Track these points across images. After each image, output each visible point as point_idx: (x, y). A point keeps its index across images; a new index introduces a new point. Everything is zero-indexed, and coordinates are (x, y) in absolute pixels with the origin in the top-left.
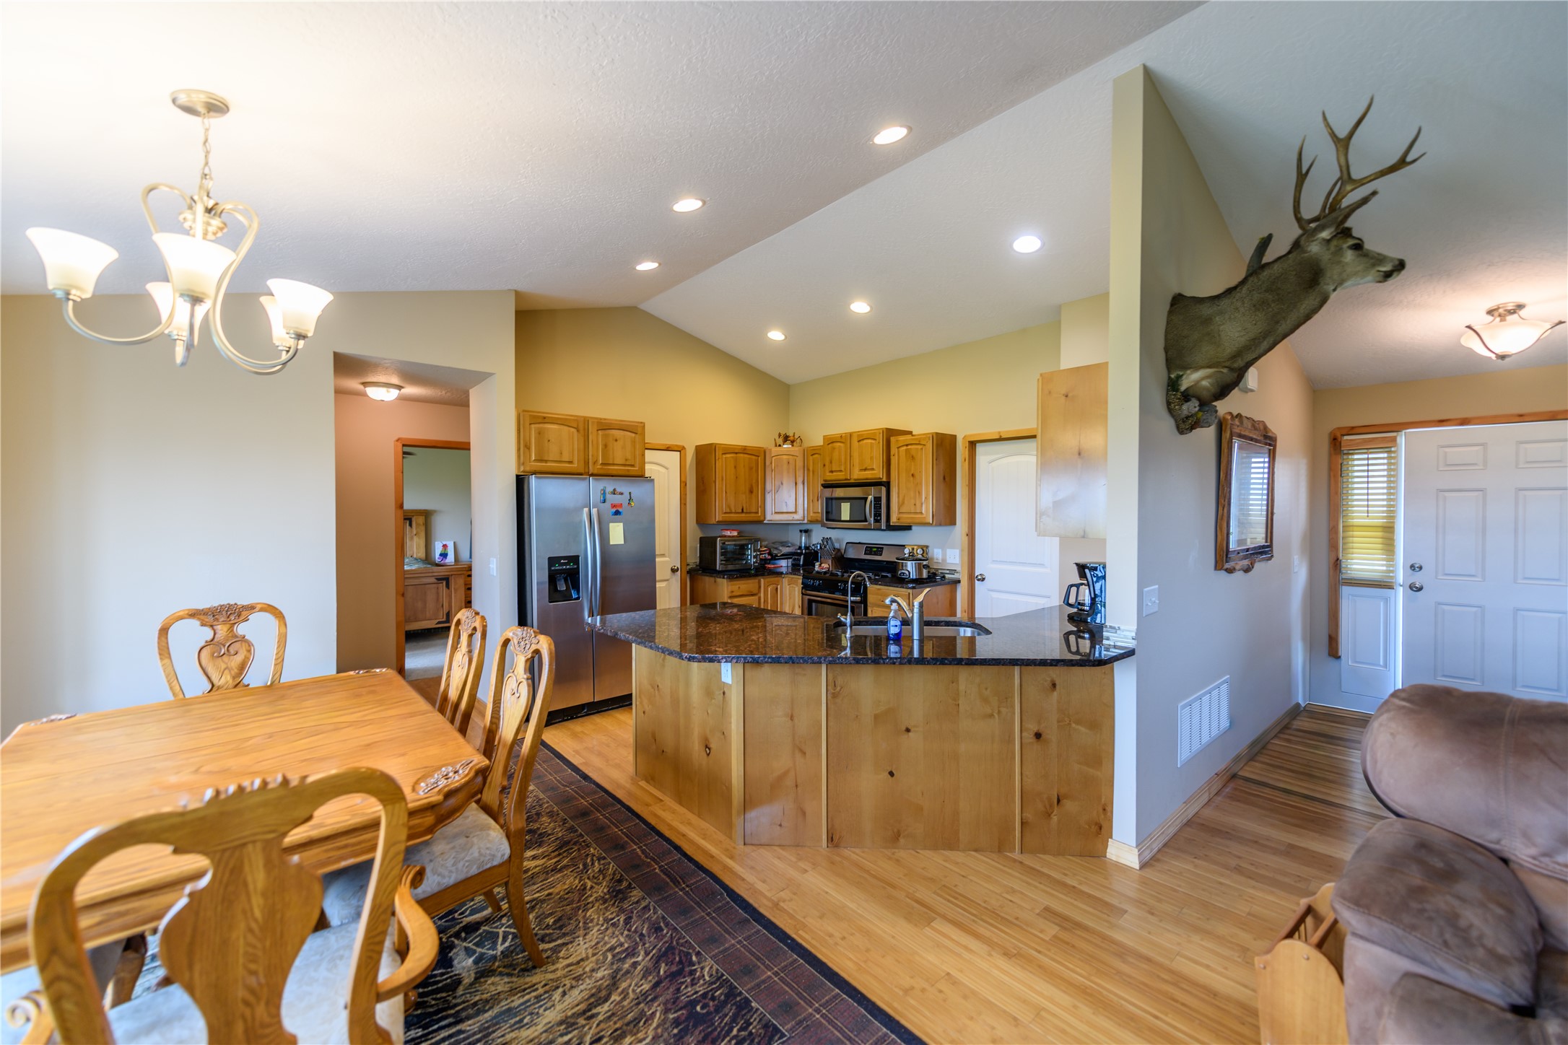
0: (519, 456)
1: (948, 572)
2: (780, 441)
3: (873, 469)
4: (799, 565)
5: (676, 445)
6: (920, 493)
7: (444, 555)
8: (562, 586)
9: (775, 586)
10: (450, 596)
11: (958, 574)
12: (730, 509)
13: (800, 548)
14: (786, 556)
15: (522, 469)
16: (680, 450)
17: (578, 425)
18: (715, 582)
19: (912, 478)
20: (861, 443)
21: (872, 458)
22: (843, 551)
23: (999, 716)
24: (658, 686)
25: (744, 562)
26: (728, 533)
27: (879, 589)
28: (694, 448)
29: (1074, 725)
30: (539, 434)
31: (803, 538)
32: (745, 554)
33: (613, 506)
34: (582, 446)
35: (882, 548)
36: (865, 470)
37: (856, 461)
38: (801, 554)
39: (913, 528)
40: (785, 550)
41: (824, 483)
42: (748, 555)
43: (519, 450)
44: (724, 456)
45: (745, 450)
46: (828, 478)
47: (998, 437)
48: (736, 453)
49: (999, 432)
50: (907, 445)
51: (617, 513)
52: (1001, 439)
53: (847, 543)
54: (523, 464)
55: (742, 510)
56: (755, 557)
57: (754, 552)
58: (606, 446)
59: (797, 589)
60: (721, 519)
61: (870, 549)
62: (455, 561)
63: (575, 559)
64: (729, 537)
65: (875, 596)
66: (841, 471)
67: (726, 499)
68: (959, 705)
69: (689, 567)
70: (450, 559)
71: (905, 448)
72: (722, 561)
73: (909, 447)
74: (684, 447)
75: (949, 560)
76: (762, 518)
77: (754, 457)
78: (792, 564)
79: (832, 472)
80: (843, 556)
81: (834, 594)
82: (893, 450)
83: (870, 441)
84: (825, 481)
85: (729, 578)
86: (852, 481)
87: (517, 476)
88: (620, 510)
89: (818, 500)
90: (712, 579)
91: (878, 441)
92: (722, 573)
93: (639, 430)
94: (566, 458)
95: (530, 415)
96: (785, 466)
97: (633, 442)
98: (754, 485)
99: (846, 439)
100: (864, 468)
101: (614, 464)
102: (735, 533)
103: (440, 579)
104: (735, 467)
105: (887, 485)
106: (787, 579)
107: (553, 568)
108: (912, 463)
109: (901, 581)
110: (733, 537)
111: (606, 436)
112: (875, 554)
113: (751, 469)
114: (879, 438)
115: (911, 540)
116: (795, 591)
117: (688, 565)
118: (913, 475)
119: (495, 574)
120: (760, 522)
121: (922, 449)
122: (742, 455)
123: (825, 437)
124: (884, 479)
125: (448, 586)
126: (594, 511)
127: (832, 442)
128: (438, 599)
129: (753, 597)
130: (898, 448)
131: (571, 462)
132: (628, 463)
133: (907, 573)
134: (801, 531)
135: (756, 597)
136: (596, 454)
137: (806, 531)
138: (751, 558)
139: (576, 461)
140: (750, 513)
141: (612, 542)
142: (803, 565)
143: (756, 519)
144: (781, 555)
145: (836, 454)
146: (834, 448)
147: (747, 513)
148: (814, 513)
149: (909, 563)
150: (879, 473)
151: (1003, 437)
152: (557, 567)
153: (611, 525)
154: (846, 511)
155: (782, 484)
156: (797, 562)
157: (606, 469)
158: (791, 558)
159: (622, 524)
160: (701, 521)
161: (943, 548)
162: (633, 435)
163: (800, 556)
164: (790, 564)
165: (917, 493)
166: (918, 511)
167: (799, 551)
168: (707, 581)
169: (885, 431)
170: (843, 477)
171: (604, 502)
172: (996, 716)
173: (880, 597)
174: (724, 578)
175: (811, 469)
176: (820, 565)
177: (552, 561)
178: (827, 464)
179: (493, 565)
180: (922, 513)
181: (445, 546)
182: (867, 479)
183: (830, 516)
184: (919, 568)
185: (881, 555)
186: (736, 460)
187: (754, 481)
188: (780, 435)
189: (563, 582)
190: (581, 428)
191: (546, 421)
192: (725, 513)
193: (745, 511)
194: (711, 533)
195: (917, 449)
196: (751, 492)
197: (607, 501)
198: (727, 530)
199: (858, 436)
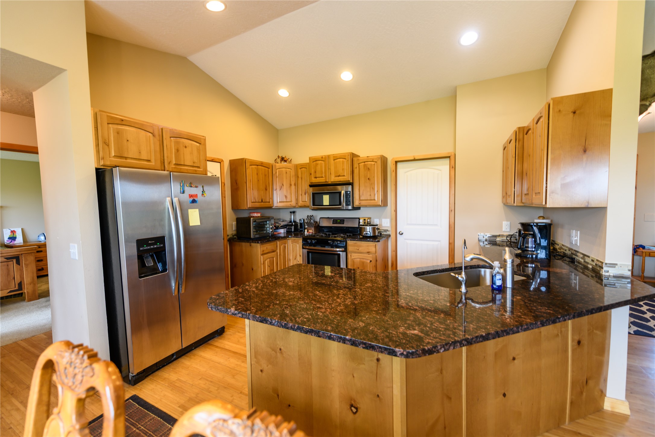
0: (98, 152)
1: (383, 231)
2: (279, 160)
3: (344, 176)
4: (292, 232)
5: (218, 159)
6: (373, 189)
7: (13, 238)
8: (150, 263)
9: (284, 245)
10: (22, 271)
11: (389, 232)
12: (255, 200)
13: (291, 222)
14: (283, 227)
15: (102, 163)
16: (220, 162)
17: (153, 131)
18: (250, 245)
19: (368, 181)
20: (336, 161)
21: (343, 169)
22: (318, 223)
23: (561, 335)
24: (280, 349)
25: (265, 232)
26: (255, 215)
27: (356, 243)
28: (228, 161)
29: (595, 331)
30: (118, 133)
31: (292, 216)
32: (265, 227)
33: (191, 196)
34: (158, 149)
35: (344, 220)
36: (339, 176)
37: (333, 172)
38: (292, 225)
39: (361, 208)
40: (282, 224)
41: (310, 184)
42: (267, 227)
43: (97, 145)
44: (251, 167)
45: (262, 164)
46: (313, 181)
47: (412, 158)
48: (257, 165)
49: (414, 156)
50: (364, 162)
51: (194, 201)
52: (415, 160)
53: (320, 218)
54: (103, 158)
55: (262, 200)
56: (271, 228)
57: (271, 225)
58: (178, 150)
59: (298, 245)
60: (250, 206)
61: (335, 220)
62: (24, 242)
63: (161, 239)
64: (256, 217)
65: (353, 247)
66: (322, 177)
67: (253, 194)
68: (541, 332)
69: (229, 237)
70: (19, 240)
71: (363, 163)
72: (254, 232)
73: (366, 163)
74: (222, 160)
75: (383, 225)
76: (272, 206)
77: (267, 169)
78: (287, 231)
79: (316, 178)
80: (319, 225)
81: (325, 247)
82: (356, 165)
83: (341, 160)
84: (311, 183)
85: (261, 243)
86: (330, 183)
87: (97, 169)
88: (196, 199)
89: (305, 194)
90: (248, 244)
91: (347, 160)
92: (256, 240)
93: (202, 142)
94: (144, 156)
95: (108, 116)
96: (285, 175)
97: (198, 150)
98: (267, 185)
99: (325, 159)
100: (338, 175)
101: (184, 165)
102: (259, 215)
103: (9, 259)
104: (257, 174)
105: (352, 184)
106: (291, 240)
107: (141, 249)
108: (368, 172)
109: (366, 238)
110: (258, 217)
111: (177, 143)
112: (339, 223)
113: (265, 175)
114: (348, 158)
115: (363, 214)
116: (297, 247)
117: (228, 236)
118: (369, 179)
119: (77, 258)
120: (270, 208)
121: (375, 164)
122: (260, 167)
123: (310, 158)
124: (351, 181)
125: (18, 263)
126: (175, 200)
127: (316, 161)
128: (8, 274)
129: (273, 253)
130: (359, 164)
131: (149, 161)
132: (195, 165)
133: (369, 233)
134: (291, 212)
135: (275, 253)
136: (171, 156)
137: (294, 212)
138: (269, 228)
139: (153, 160)
140: (266, 202)
141: (191, 224)
142: (294, 232)
143: (269, 206)
144: (282, 226)
145: (319, 168)
146: (317, 164)
147: (264, 202)
148: (303, 201)
149: (368, 227)
150: (347, 178)
151: (416, 158)
152: (145, 247)
153: (190, 211)
154: (326, 200)
155: (283, 185)
156: (290, 230)
157: (178, 168)
158: (286, 228)
159: (197, 210)
160: (235, 207)
161: (380, 218)
162: (198, 144)
163: (292, 226)
164: (285, 231)
165: (372, 189)
166: (372, 199)
167: (291, 224)
168: (245, 245)
169: (351, 154)
170: (324, 181)
171: (184, 193)
172: (560, 334)
173: (356, 248)
174: (258, 243)
175: (300, 176)
176: (308, 231)
177: (140, 243)
178: (313, 173)
179: (75, 250)
180: (375, 200)
181: (13, 232)
182: (340, 181)
183: (316, 203)
184: (374, 230)
185: (343, 224)
186: (257, 169)
187: (267, 183)
188: (279, 157)
189: (150, 259)
190: (156, 133)
191: (123, 123)
192: (253, 202)
193: (263, 201)
194: (245, 215)
195: (371, 164)
196: (266, 189)
197: (185, 192)
198: (254, 213)
199: (334, 157)
